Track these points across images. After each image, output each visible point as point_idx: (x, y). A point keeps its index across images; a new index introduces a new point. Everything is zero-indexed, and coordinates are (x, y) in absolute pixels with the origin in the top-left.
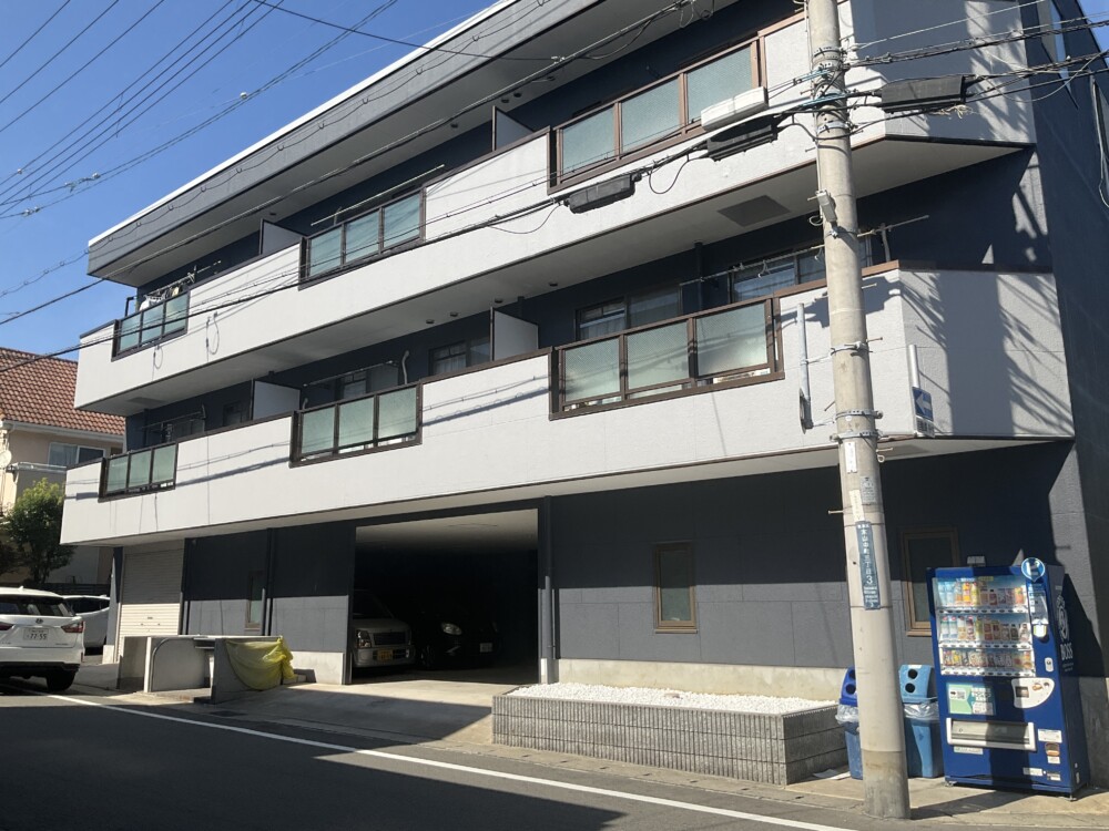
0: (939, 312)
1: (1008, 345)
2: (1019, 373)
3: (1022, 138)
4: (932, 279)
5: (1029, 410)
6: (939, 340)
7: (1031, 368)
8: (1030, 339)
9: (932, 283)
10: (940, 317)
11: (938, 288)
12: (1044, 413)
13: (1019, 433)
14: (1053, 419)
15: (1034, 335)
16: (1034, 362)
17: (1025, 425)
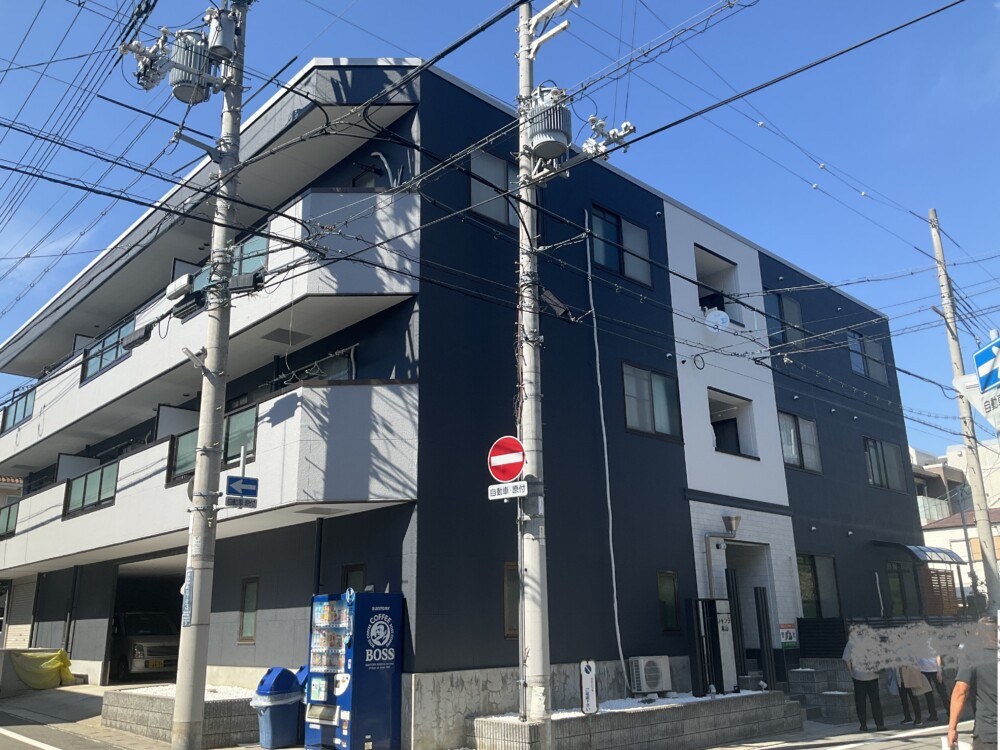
0: (326, 415)
1: (374, 436)
2: (379, 456)
3: (405, 289)
4: (324, 393)
5: (382, 482)
6: (323, 435)
7: (389, 452)
8: (391, 431)
9: (324, 396)
10: (327, 420)
11: (328, 400)
12: (392, 483)
13: (372, 498)
14: (400, 488)
15: (394, 428)
16: (391, 448)
17: (378, 492)
